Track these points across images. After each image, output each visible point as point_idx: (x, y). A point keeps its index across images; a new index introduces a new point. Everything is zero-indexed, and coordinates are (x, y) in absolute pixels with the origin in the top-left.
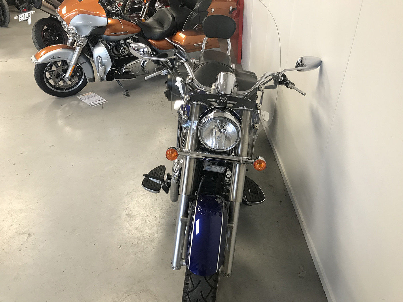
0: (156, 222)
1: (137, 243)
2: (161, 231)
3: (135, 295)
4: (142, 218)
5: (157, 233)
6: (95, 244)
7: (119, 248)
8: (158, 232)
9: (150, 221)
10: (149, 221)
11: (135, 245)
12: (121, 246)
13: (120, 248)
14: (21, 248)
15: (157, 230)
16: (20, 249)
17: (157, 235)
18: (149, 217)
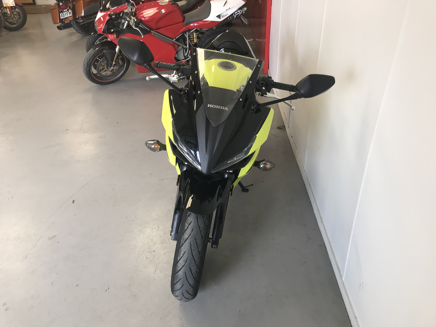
0: (154, 259)
1: (130, 284)
2: (159, 270)
4: (138, 254)
5: (155, 273)
6: (77, 285)
7: (106, 290)
8: (155, 271)
9: (147, 256)
10: (146, 258)
12: (109, 289)
13: (108, 291)
15: (155, 269)
17: (154, 275)
18: (147, 252)
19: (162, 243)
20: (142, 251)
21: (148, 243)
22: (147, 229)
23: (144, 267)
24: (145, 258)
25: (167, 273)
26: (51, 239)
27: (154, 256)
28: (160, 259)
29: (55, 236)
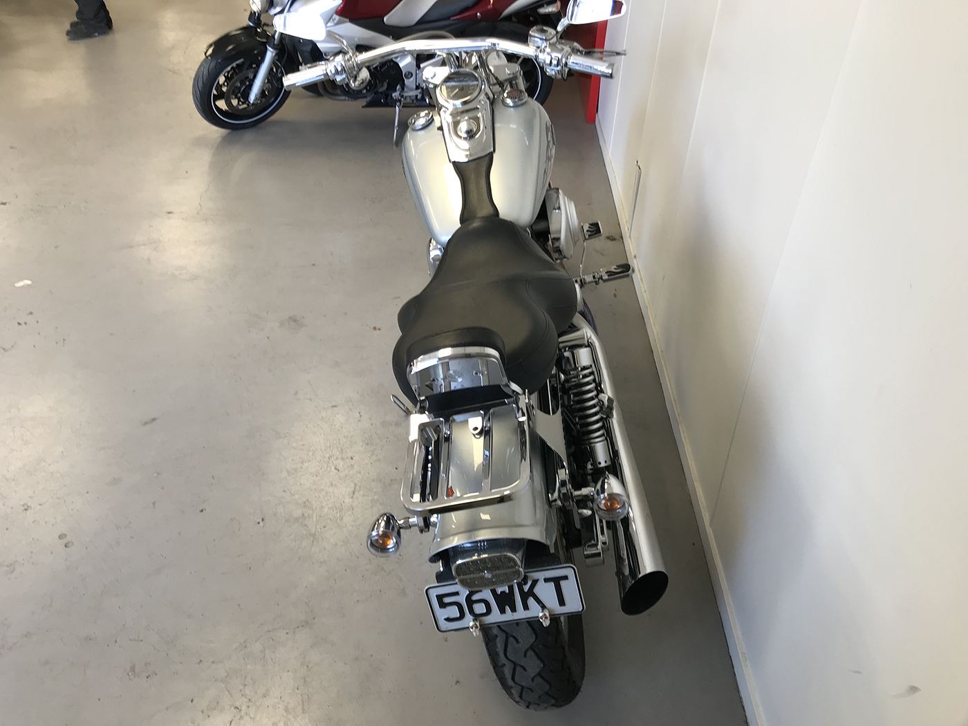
0: (351, 472)
1: (303, 515)
2: (361, 493)
3: (285, 631)
4: (320, 461)
6: (202, 511)
7: (259, 523)
8: (354, 493)
9: (338, 467)
10: (335, 468)
11: (297, 520)
12: (263, 520)
13: (261, 524)
14: (29, 505)
15: (353, 489)
16: (26, 507)
17: (351, 500)
18: (337, 459)
19: (368, 444)
20: (327, 456)
21: (340, 443)
22: (337, 416)
23: (332, 485)
24: (333, 468)
25: (376, 497)
26: (146, 423)
27: (352, 466)
28: (362, 473)
29: (154, 420)
